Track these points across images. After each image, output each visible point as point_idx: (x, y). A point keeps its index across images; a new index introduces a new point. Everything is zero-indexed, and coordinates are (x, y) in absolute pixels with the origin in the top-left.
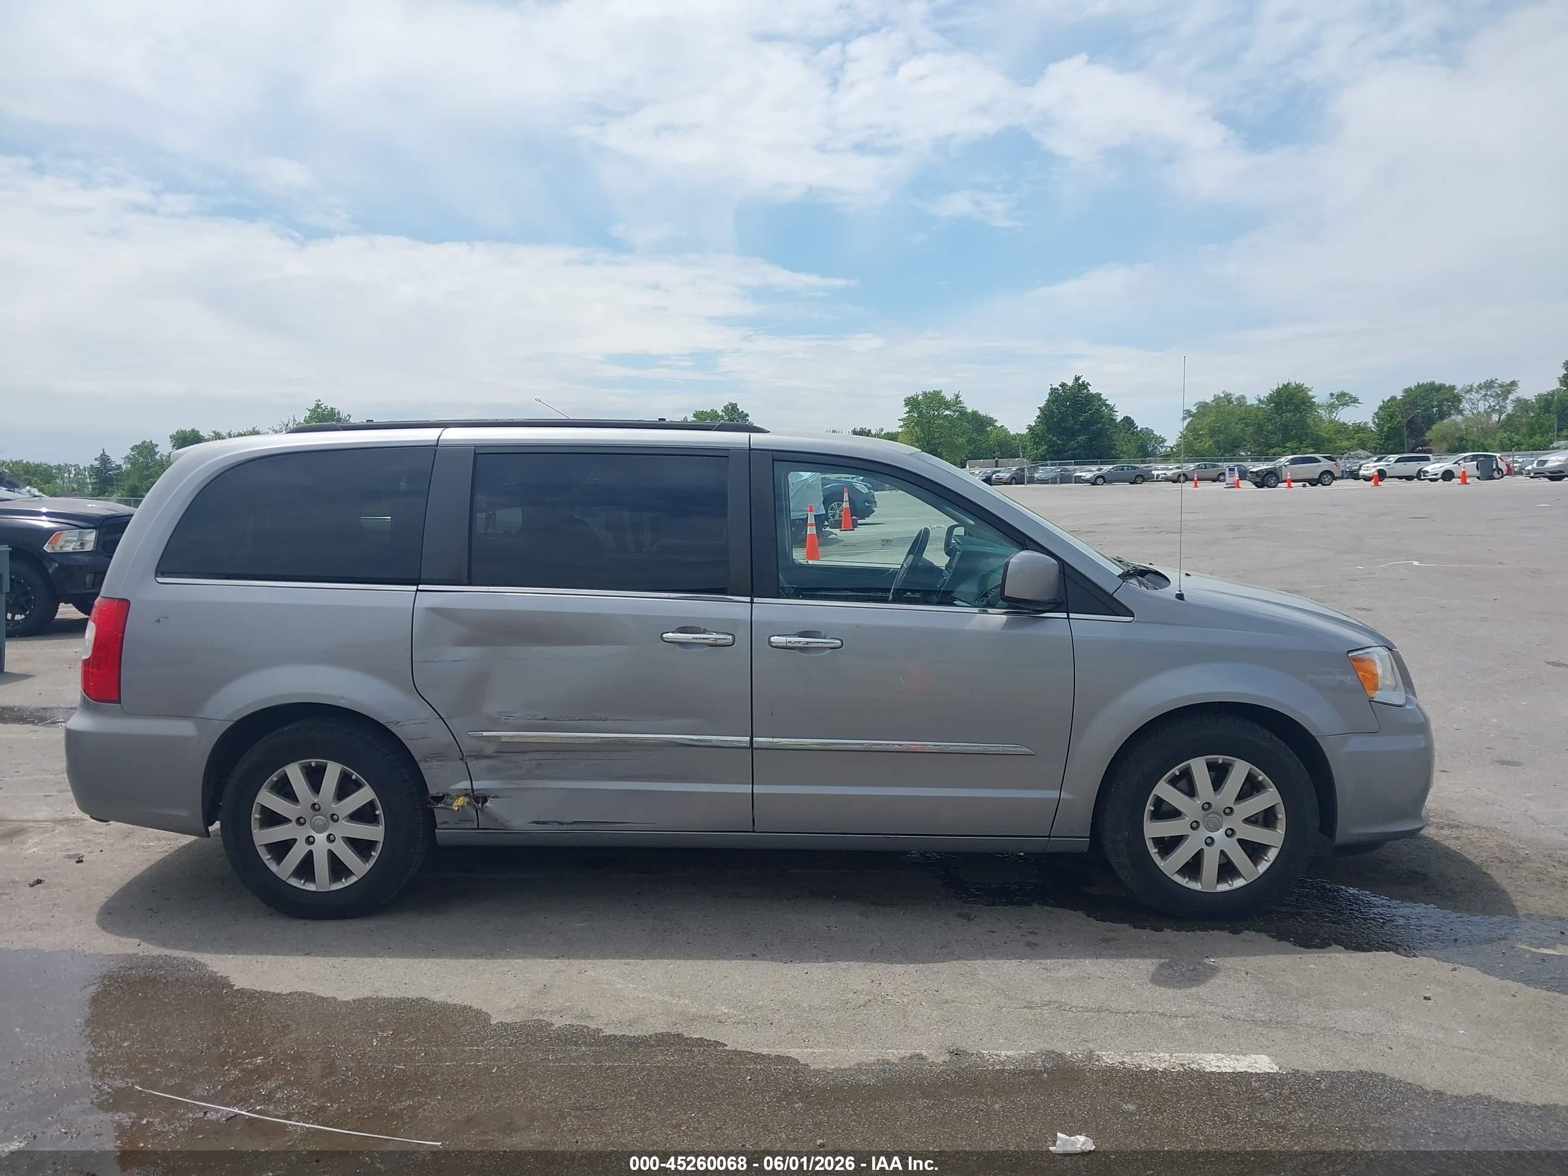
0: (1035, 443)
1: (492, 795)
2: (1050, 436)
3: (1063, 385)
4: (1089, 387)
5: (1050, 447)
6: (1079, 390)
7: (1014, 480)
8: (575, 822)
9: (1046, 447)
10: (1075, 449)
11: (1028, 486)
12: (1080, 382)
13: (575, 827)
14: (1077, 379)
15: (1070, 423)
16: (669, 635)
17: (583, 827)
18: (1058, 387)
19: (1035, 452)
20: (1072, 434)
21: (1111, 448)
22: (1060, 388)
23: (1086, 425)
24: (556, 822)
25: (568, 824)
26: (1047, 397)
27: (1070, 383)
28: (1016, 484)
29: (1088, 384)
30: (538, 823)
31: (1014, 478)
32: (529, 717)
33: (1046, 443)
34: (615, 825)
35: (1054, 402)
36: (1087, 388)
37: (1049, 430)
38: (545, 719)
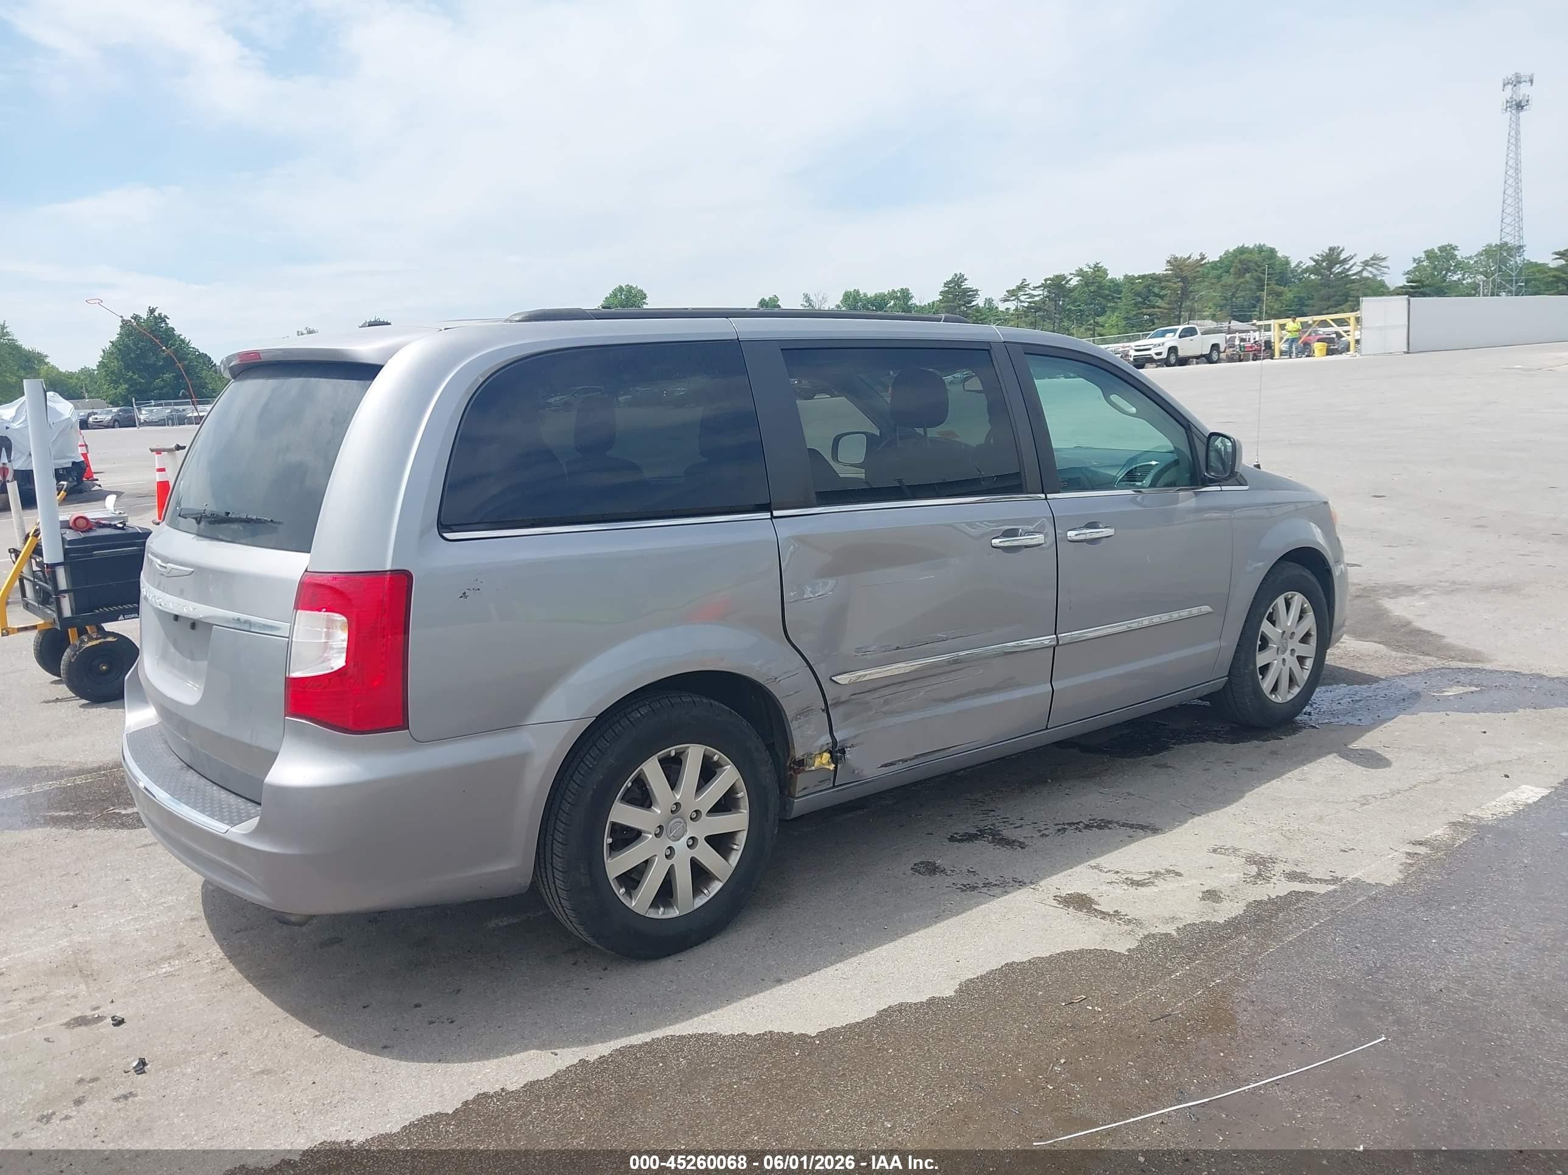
0: (112, 381)
1: (849, 745)
2: (130, 374)
3: (136, 317)
4: (167, 320)
5: (131, 386)
6: (156, 324)
7: (117, 423)
8: (917, 757)
9: (127, 386)
10: (162, 388)
11: (141, 428)
12: (156, 314)
13: (916, 761)
14: (152, 311)
15: (152, 360)
16: (995, 542)
17: (922, 760)
18: (130, 319)
19: (114, 391)
20: (155, 372)
21: (204, 386)
22: (133, 321)
23: (169, 363)
24: (900, 760)
25: (910, 760)
26: (119, 330)
27: (144, 315)
28: (120, 427)
29: (166, 317)
30: (885, 766)
31: (116, 420)
32: (884, 649)
33: (126, 383)
34: (944, 752)
35: (128, 336)
36: (165, 321)
37: (128, 367)
38: (898, 648)
